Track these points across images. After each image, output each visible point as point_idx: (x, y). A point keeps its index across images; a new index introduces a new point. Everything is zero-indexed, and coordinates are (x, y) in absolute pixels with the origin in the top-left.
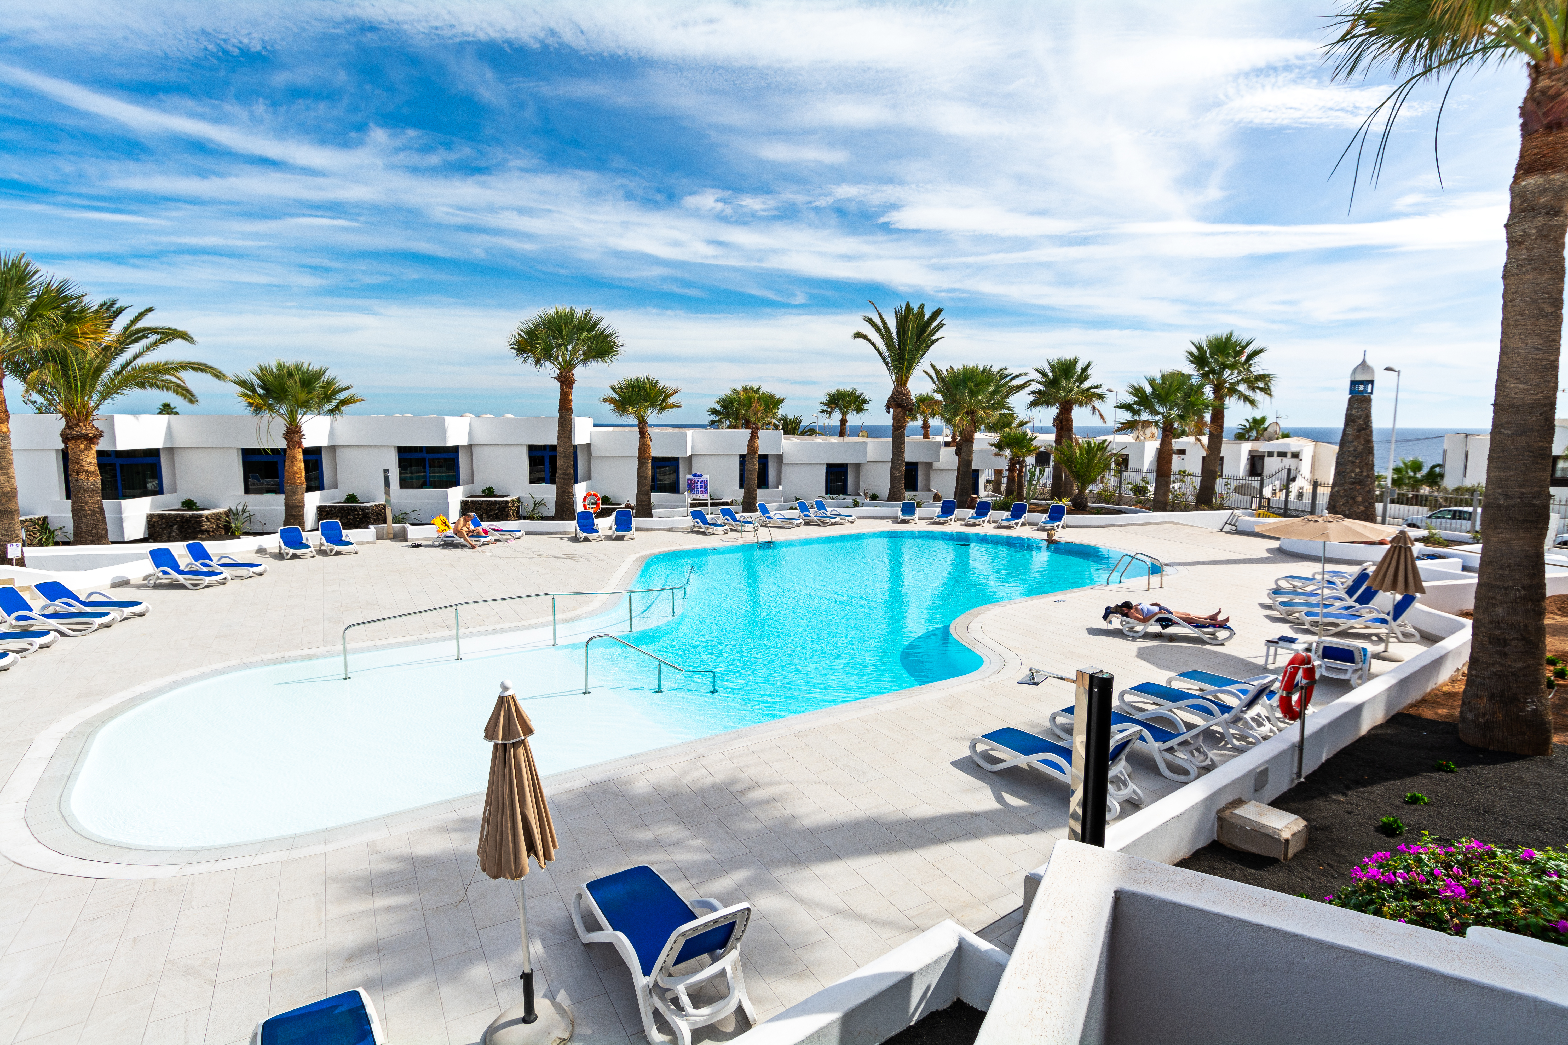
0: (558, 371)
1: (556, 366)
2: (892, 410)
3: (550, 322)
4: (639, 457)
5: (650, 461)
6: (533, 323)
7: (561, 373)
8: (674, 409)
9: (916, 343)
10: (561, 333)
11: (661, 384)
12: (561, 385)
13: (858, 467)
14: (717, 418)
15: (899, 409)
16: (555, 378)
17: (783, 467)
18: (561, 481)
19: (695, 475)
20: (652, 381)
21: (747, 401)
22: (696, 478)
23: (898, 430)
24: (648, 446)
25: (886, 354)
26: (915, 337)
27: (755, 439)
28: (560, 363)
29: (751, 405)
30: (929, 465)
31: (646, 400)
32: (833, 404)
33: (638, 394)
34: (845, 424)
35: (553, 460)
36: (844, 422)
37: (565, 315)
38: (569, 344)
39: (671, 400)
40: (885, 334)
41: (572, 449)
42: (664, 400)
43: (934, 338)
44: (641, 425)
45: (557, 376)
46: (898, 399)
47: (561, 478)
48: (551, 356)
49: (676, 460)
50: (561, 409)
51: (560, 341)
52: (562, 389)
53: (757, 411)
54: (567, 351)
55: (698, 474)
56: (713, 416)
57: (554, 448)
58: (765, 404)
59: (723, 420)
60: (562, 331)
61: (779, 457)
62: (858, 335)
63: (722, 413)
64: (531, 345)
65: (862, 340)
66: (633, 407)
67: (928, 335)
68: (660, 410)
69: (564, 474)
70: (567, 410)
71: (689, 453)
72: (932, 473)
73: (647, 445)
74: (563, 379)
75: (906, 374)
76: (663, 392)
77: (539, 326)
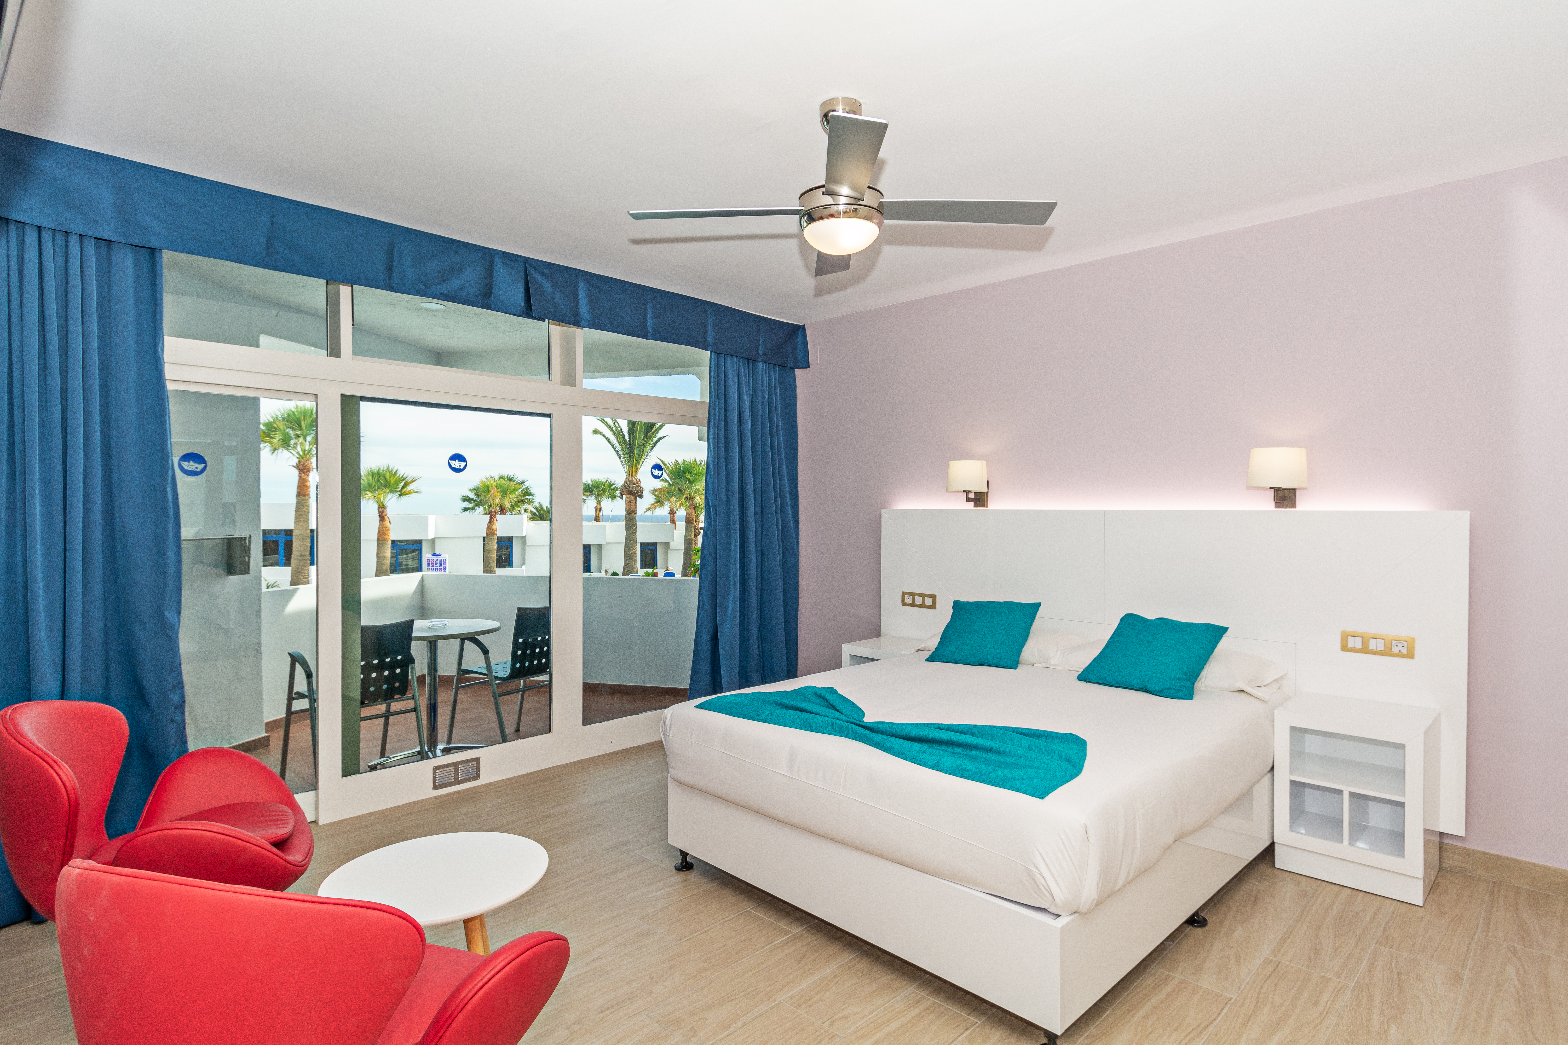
0: (296, 461)
1: (294, 455)
2: (624, 496)
3: (289, 415)
4: (378, 540)
5: (390, 543)
6: (272, 417)
7: (299, 462)
8: (413, 495)
9: (643, 439)
10: (300, 426)
11: (401, 473)
12: (299, 473)
13: (600, 547)
14: (470, 506)
15: (631, 496)
16: (294, 466)
17: (527, 549)
18: (296, 562)
19: (435, 555)
20: (392, 470)
21: (486, 488)
22: (435, 558)
23: (630, 513)
24: (387, 529)
25: (619, 448)
26: (642, 434)
27: (493, 522)
28: (298, 453)
29: (489, 492)
30: (667, 545)
31: (385, 486)
32: (587, 492)
33: (378, 481)
34: (600, 511)
35: (289, 545)
36: (598, 509)
37: (305, 410)
38: (307, 434)
39: (410, 487)
40: (617, 433)
41: (309, 532)
42: (403, 487)
43: (659, 436)
44: (381, 510)
45: (295, 464)
46: (629, 487)
47: (296, 559)
48: (289, 446)
49: (419, 542)
50: (298, 494)
51: (299, 432)
52: (300, 477)
53: (495, 497)
54: (306, 441)
55: (438, 553)
56: (467, 503)
57: (289, 533)
58: (502, 491)
59: (477, 508)
60: (300, 423)
61: (523, 539)
62: (596, 432)
63: (475, 501)
64: (269, 436)
65: (599, 436)
66: (372, 493)
67: (654, 433)
68: (400, 495)
69: (300, 556)
70: (305, 495)
71: (431, 536)
72: (669, 552)
73: (386, 527)
74: (301, 467)
75: (636, 466)
76: (403, 480)
77: (277, 419)
